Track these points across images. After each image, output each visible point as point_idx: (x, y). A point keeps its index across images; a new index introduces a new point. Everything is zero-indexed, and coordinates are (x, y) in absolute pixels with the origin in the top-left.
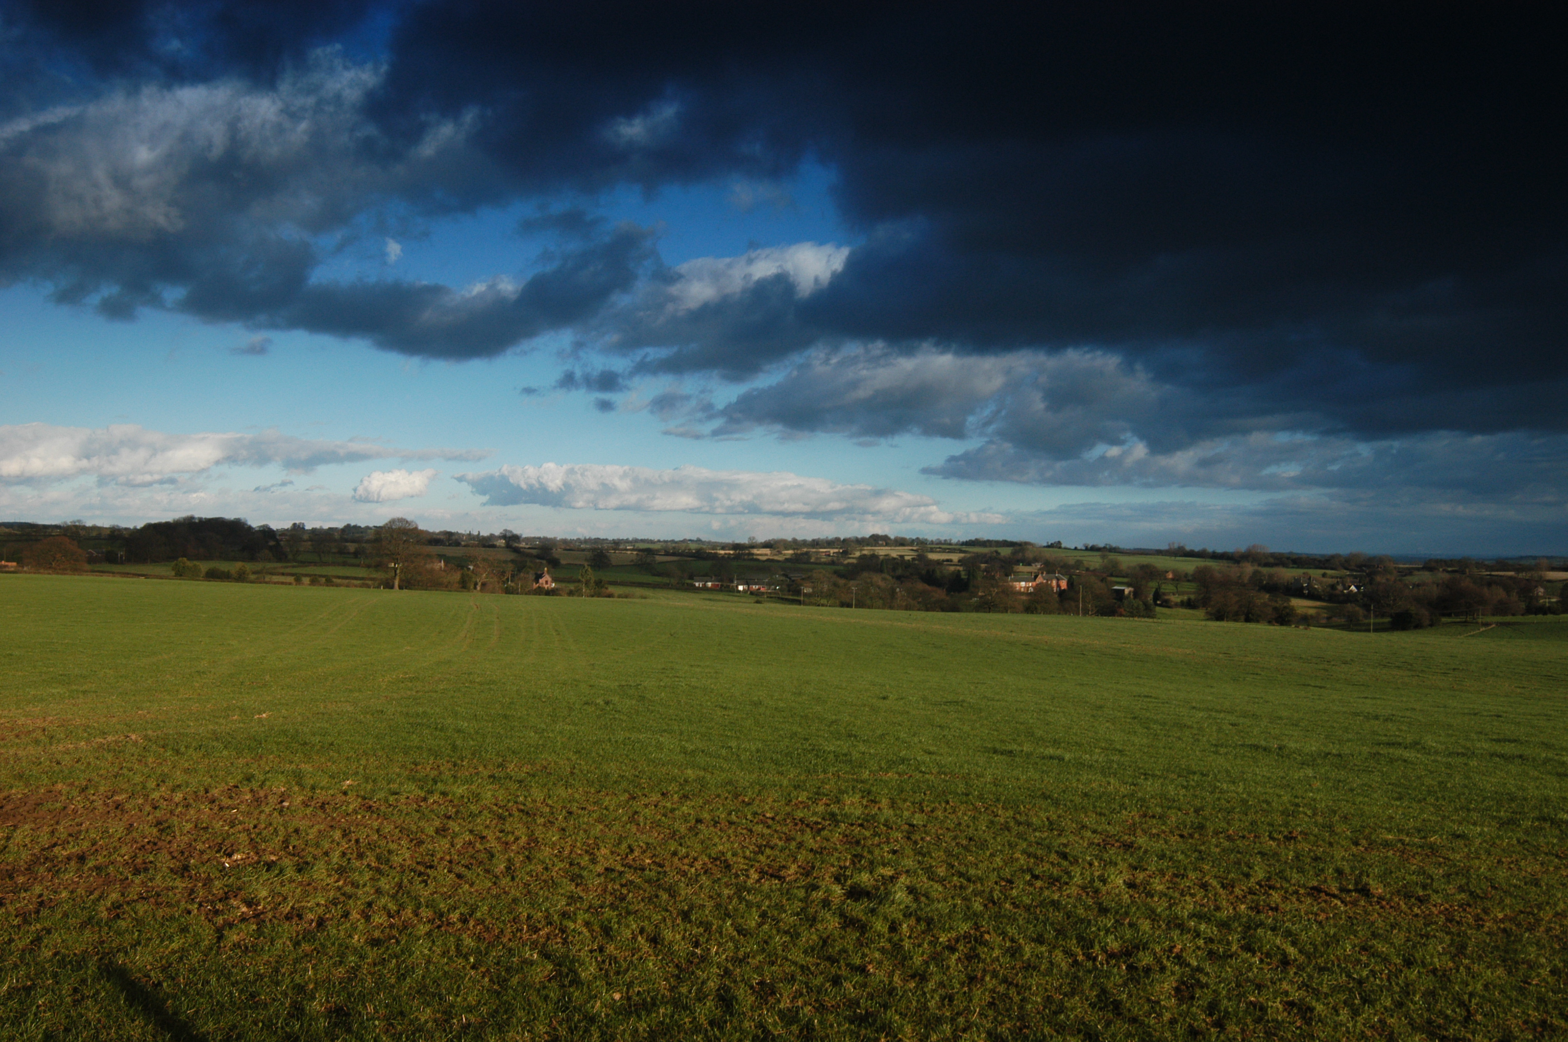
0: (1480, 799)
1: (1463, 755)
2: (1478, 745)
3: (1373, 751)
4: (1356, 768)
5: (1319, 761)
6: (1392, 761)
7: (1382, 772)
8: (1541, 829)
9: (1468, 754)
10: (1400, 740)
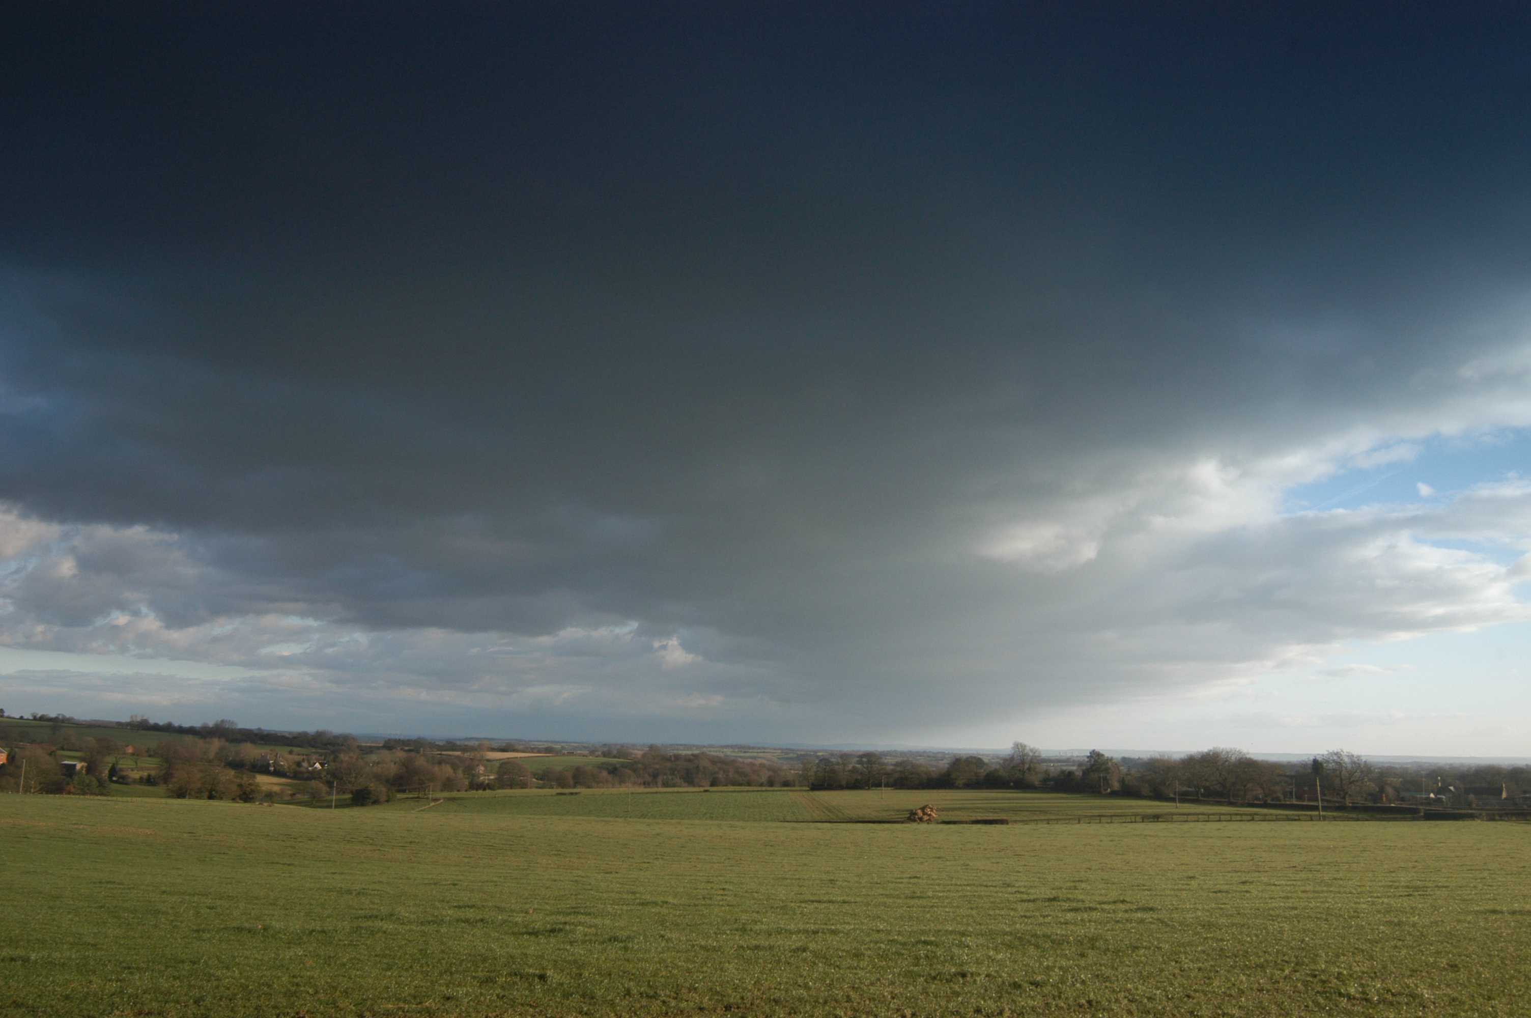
0: (458, 963)
1: (434, 922)
2: (444, 913)
3: (355, 925)
4: (341, 943)
5: (305, 939)
6: (372, 933)
7: (366, 945)
8: (515, 983)
9: (438, 921)
10: (375, 913)
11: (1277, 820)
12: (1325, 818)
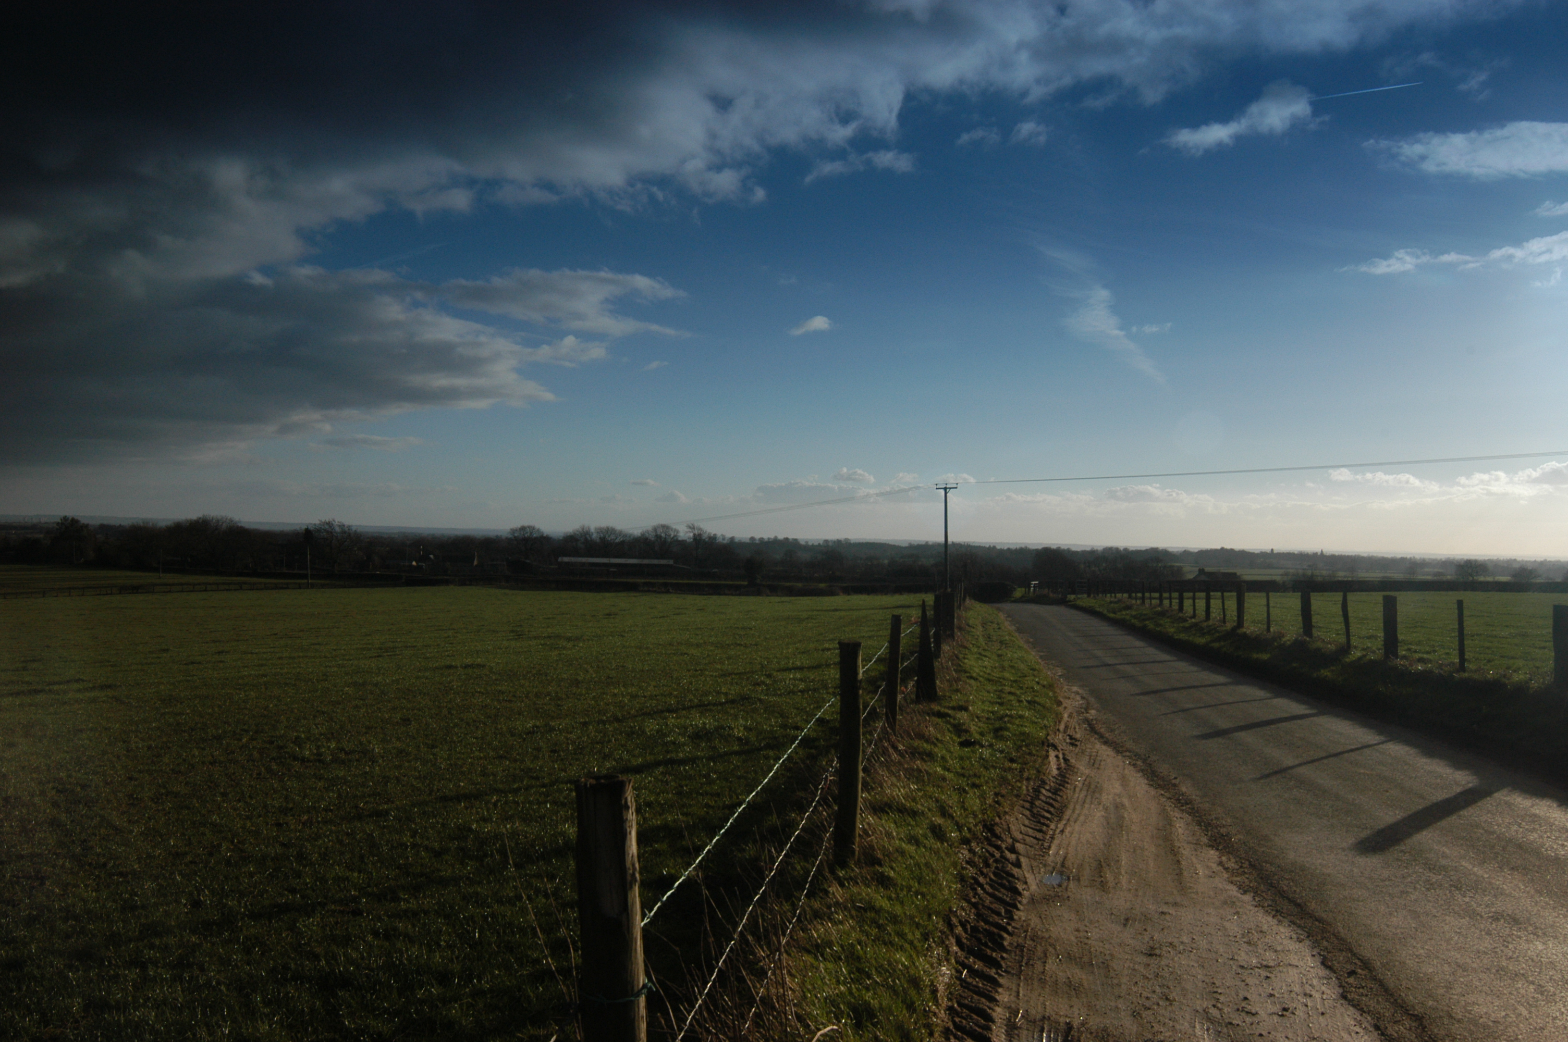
11: (266, 588)
12: (313, 586)
